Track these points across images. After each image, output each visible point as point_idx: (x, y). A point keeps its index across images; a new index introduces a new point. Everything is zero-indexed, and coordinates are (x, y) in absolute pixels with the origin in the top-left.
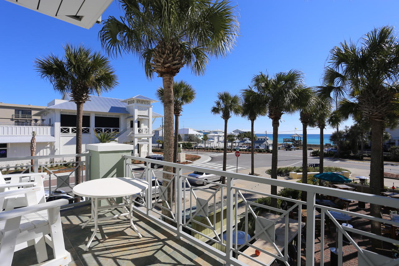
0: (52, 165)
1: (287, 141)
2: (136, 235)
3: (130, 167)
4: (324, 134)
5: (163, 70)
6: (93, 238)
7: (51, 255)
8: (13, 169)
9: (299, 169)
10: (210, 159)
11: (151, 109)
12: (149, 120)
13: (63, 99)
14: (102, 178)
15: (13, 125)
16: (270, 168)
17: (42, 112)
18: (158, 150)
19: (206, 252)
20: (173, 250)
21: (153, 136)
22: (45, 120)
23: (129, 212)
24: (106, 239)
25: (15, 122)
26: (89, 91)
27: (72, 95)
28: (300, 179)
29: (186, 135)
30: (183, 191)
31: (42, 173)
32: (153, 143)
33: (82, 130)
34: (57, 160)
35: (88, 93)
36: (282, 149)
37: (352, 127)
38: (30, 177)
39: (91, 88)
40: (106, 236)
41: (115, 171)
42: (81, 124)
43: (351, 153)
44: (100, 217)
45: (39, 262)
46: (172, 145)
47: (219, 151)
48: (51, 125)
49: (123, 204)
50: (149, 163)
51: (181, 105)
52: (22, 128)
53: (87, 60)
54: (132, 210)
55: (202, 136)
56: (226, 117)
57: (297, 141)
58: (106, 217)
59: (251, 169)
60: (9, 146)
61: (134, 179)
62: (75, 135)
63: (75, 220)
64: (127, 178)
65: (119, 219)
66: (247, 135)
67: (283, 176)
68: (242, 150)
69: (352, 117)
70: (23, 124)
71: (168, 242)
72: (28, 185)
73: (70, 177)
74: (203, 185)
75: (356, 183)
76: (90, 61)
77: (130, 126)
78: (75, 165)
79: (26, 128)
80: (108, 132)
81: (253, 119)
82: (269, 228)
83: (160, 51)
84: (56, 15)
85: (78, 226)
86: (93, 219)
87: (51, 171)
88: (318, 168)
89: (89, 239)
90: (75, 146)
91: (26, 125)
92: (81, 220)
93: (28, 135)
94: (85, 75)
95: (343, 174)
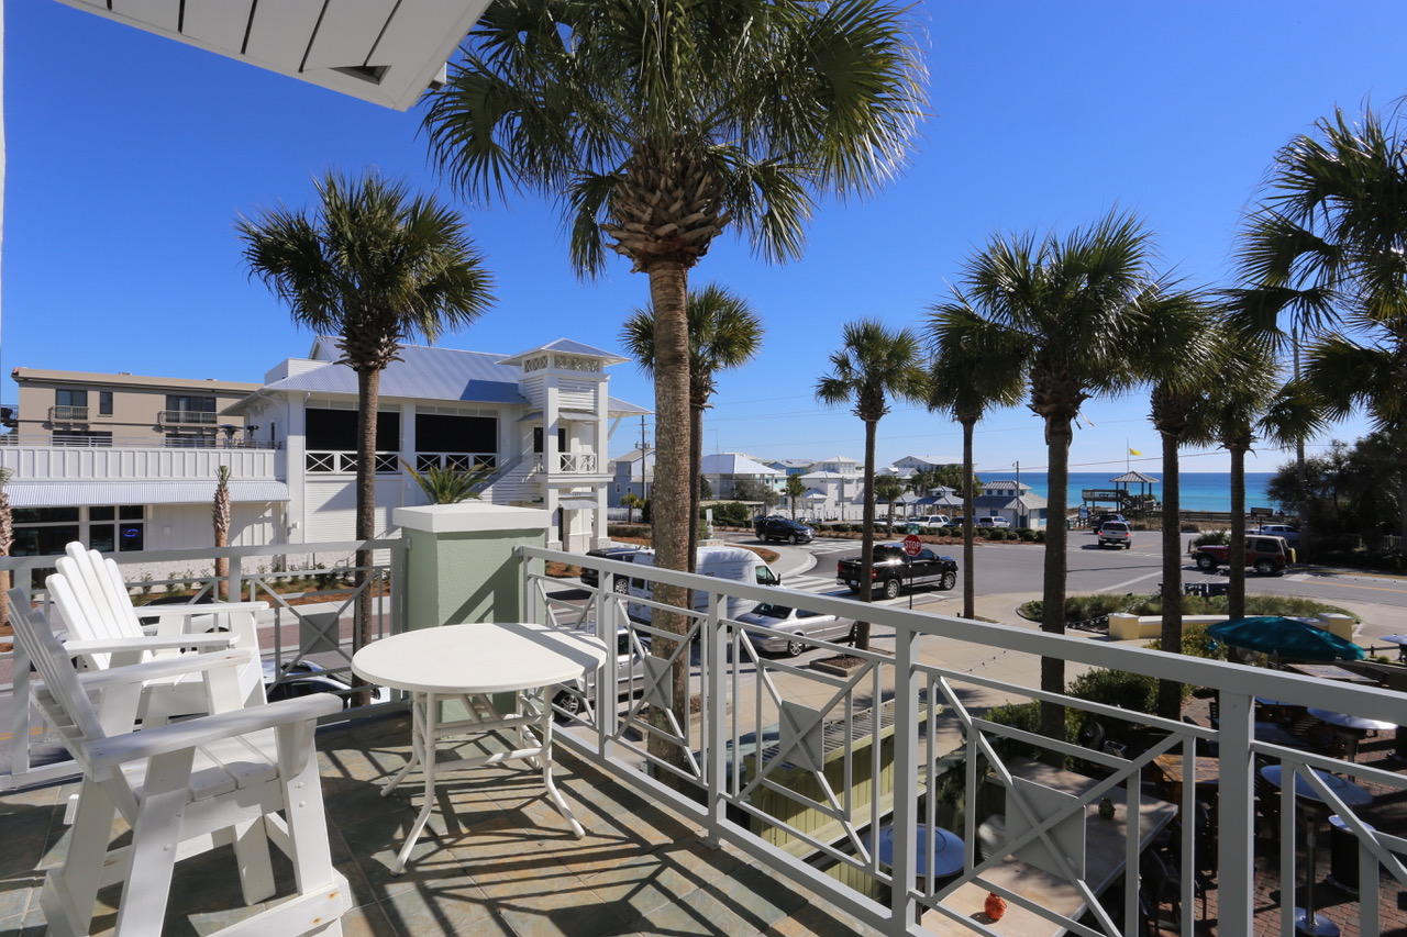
0: (279, 578)
1: (1098, 500)
2: (564, 826)
3: (538, 587)
4: (1246, 471)
5: (652, 247)
6: (419, 832)
7: (285, 881)
8: (162, 589)
9: (1148, 601)
10: (811, 562)
11: (603, 387)
12: (596, 425)
13: (314, 356)
14: (445, 624)
15: (161, 445)
16: (1038, 597)
17: (248, 403)
18: (629, 531)
19: (815, 900)
20: (693, 887)
21: (612, 480)
22: (257, 428)
23: (540, 745)
24: (462, 836)
25: (168, 435)
26: (399, 328)
27: (342, 341)
28: (1154, 640)
29: (727, 477)
30: (729, 672)
31: (253, 605)
32: (611, 504)
33: (374, 462)
34: (297, 562)
35: (395, 336)
36: (1080, 529)
37: (1359, 445)
38: (216, 615)
39: (406, 320)
40: (460, 824)
41: (489, 600)
42: (372, 439)
43: (1357, 546)
44: (442, 757)
45: (250, 903)
46: (683, 511)
47: (842, 534)
48: (277, 444)
49: (517, 716)
50: (607, 574)
51: (708, 370)
52: (187, 454)
53: (392, 225)
54: (550, 738)
55: (782, 479)
56: (871, 410)
57: (1135, 500)
58: (460, 758)
59: (963, 599)
60: (149, 514)
61: (555, 629)
62: (353, 476)
63: (358, 766)
64: (531, 626)
65: (504, 767)
66: (944, 477)
67: (1088, 627)
68: (929, 530)
69: (1365, 406)
70: (189, 442)
71: (675, 855)
72: (212, 642)
73: (341, 617)
74: (787, 654)
75: (1383, 660)
76: (400, 227)
77: (532, 447)
78: (352, 579)
79: (199, 454)
80: (457, 468)
81: (969, 417)
82: (1062, 823)
83: (641, 179)
84: (301, 70)
85: (367, 785)
86: (419, 763)
87: (280, 598)
88: (1223, 600)
89: (407, 833)
90: (352, 515)
91: (201, 445)
92: (377, 766)
93: (204, 477)
94: (386, 275)
95: (1324, 624)
